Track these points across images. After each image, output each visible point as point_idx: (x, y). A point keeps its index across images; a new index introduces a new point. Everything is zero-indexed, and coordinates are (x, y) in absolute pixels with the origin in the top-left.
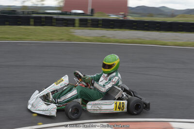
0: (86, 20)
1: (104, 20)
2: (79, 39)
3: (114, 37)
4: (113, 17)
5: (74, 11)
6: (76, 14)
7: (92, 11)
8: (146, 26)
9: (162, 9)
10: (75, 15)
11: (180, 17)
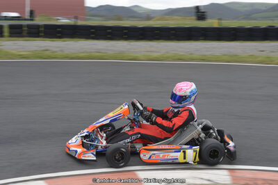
0: (20, 27)
1: (46, 26)
2: (8, 55)
3: (62, 51)
4: (64, 21)
5: (5, 14)
6: (6, 18)
7: (32, 13)
8: (109, 33)
9: (135, 9)
10: (5, 20)
11: (158, 20)
